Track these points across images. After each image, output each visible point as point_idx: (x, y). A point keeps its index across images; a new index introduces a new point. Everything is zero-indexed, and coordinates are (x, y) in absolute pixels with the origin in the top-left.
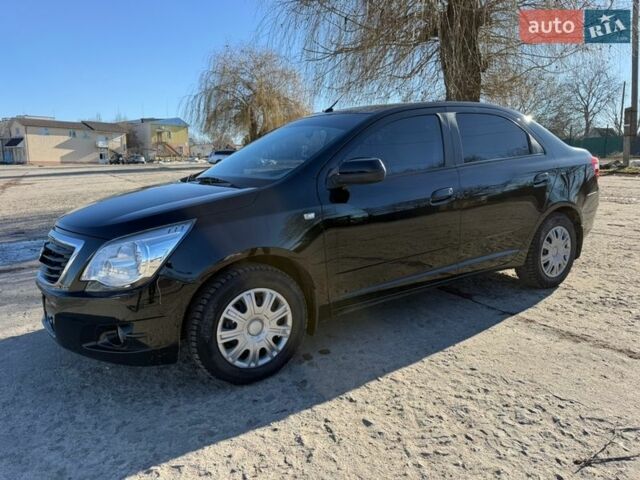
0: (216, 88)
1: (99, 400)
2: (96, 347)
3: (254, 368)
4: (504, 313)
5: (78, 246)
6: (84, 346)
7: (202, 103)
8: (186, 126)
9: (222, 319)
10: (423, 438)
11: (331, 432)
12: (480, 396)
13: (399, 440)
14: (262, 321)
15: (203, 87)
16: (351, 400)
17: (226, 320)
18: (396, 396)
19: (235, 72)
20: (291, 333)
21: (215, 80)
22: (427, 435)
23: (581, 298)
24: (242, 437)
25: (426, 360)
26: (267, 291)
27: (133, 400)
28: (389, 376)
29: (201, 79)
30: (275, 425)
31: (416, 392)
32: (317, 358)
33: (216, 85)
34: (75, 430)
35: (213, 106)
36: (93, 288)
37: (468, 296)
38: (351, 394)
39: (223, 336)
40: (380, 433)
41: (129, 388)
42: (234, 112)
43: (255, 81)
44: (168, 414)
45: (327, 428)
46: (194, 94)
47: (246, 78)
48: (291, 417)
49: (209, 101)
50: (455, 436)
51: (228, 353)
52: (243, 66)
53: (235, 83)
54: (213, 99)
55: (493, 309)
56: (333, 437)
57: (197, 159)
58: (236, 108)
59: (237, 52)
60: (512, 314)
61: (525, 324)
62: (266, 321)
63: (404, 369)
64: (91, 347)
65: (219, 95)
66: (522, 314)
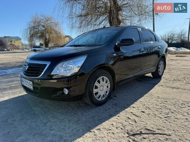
0: (33, 27)
1: (55, 115)
2: (56, 96)
3: (101, 101)
4: (154, 84)
5: (48, 64)
6: (52, 96)
7: (28, 32)
8: (21, 39)
9: (95, 85)
10: (161, 114)
11: (135, 115)
12: (166, 103)
13: (155, 115)
14: (103, 86)
15: (28, 26)
16: (133, 107)
17: (96, 86)
18: (144, 105)
19: (39, 22)
20: (110, 90)
21: (32, 24)
22: (161, 113)
23: (169, 80)
24: (111, 119)
25: (145, 96)
26: (105, 77)
27: (67, 114)
28: (138, 100)
29: (27, 24)
30: (118, 115)
31: (149, 104)
32: (114, 98)
33: (33, 26)
34: (54, 124)
35: (32, 32)
36: (56, 77)
37: (141, 81)
38: (132, 106)
39: (95, 91)
40: (149, 114)
41: (62, 111)
42: (39, 34)
43: (45, 25)
44: (82, 116)
45: (134, 114)
46: (25, 29)
47: (42, 24)
48: (120, 113)
49: (31, 31)
50: (169, 112)
51: (96, 96)
52: (42, 21)
53: (39, 26)
54: (32, 30)
55: (150, 83)
56: (137, 116)
57: (25, 50)
58: (40, 33)
59: (40, 16)
60: (157, 84)
61: (161, 86)
62: (104, 86)
63: (141, 99)
64: (55, 96)
65: (34, 29)
66: (159, 84)
